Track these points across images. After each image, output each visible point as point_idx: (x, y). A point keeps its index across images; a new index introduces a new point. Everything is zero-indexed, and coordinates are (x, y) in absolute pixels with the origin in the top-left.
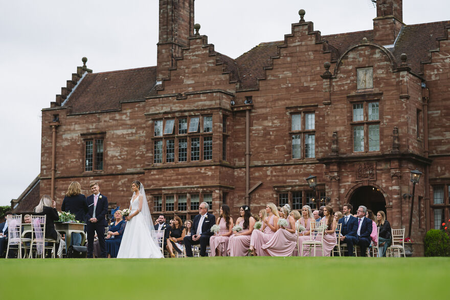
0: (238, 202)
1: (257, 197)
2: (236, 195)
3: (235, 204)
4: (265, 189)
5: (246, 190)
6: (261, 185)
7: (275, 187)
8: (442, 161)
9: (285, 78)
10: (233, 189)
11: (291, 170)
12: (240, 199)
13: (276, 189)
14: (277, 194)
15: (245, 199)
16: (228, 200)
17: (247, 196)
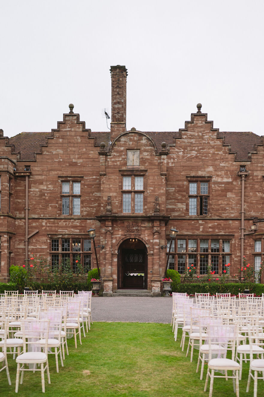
0: (19, 244)
1: (34, 241)
2: (17, 239)
3: (16, 246)
4: (41, 235)
5: (25, 235)
6: (38, 233)
7: (48, 235)
8: (175, 223)
9: (58, 155)
10: (14, 234)
11: (62, 223)
12: (20, 242)
13: (50, 236)
14: (50, 240)
15: (25, 242)
16: (12, 243)
17: (27, 240)
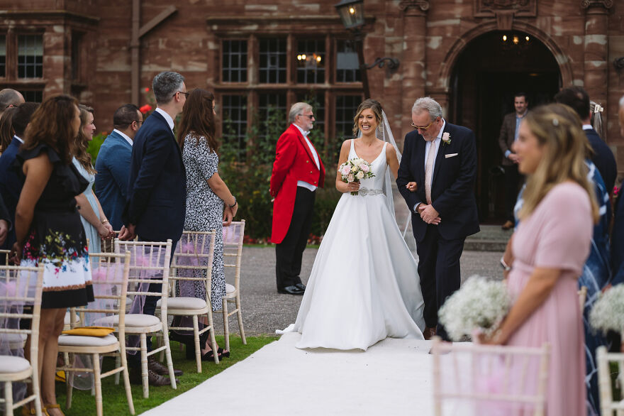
0: (109, 59)
1: (162, 46)
2: (105, 40)
3: (100, 65)
4: (183, 26)
5: (131, 26)
6: (173, 16)
7: (211, 22)
10: (94, 23)
12: (114, 52)
13: (215, 27)
14: (216, 42)
15: (130, 50)
16: (84, 54)
17: (135, 42)
